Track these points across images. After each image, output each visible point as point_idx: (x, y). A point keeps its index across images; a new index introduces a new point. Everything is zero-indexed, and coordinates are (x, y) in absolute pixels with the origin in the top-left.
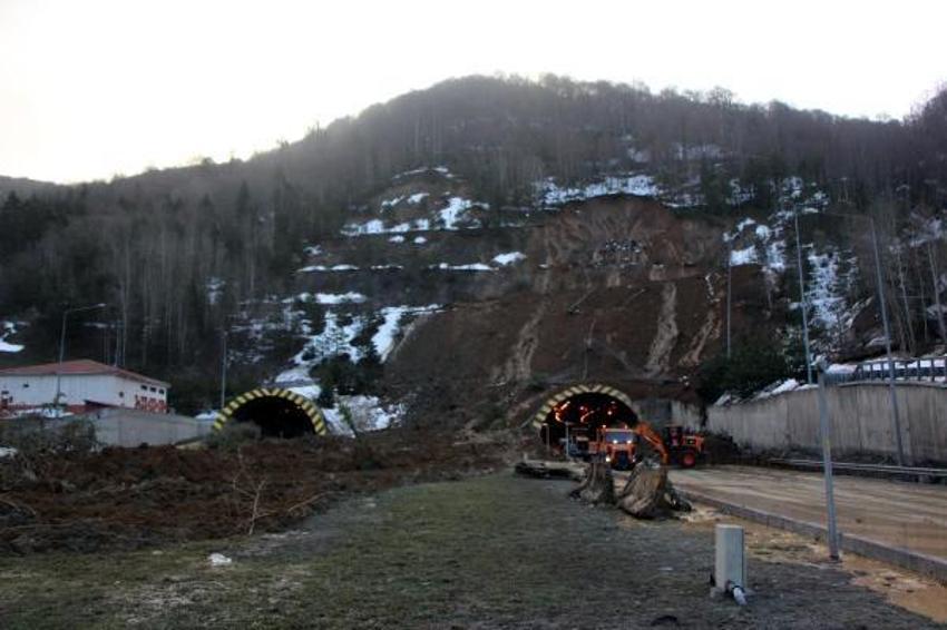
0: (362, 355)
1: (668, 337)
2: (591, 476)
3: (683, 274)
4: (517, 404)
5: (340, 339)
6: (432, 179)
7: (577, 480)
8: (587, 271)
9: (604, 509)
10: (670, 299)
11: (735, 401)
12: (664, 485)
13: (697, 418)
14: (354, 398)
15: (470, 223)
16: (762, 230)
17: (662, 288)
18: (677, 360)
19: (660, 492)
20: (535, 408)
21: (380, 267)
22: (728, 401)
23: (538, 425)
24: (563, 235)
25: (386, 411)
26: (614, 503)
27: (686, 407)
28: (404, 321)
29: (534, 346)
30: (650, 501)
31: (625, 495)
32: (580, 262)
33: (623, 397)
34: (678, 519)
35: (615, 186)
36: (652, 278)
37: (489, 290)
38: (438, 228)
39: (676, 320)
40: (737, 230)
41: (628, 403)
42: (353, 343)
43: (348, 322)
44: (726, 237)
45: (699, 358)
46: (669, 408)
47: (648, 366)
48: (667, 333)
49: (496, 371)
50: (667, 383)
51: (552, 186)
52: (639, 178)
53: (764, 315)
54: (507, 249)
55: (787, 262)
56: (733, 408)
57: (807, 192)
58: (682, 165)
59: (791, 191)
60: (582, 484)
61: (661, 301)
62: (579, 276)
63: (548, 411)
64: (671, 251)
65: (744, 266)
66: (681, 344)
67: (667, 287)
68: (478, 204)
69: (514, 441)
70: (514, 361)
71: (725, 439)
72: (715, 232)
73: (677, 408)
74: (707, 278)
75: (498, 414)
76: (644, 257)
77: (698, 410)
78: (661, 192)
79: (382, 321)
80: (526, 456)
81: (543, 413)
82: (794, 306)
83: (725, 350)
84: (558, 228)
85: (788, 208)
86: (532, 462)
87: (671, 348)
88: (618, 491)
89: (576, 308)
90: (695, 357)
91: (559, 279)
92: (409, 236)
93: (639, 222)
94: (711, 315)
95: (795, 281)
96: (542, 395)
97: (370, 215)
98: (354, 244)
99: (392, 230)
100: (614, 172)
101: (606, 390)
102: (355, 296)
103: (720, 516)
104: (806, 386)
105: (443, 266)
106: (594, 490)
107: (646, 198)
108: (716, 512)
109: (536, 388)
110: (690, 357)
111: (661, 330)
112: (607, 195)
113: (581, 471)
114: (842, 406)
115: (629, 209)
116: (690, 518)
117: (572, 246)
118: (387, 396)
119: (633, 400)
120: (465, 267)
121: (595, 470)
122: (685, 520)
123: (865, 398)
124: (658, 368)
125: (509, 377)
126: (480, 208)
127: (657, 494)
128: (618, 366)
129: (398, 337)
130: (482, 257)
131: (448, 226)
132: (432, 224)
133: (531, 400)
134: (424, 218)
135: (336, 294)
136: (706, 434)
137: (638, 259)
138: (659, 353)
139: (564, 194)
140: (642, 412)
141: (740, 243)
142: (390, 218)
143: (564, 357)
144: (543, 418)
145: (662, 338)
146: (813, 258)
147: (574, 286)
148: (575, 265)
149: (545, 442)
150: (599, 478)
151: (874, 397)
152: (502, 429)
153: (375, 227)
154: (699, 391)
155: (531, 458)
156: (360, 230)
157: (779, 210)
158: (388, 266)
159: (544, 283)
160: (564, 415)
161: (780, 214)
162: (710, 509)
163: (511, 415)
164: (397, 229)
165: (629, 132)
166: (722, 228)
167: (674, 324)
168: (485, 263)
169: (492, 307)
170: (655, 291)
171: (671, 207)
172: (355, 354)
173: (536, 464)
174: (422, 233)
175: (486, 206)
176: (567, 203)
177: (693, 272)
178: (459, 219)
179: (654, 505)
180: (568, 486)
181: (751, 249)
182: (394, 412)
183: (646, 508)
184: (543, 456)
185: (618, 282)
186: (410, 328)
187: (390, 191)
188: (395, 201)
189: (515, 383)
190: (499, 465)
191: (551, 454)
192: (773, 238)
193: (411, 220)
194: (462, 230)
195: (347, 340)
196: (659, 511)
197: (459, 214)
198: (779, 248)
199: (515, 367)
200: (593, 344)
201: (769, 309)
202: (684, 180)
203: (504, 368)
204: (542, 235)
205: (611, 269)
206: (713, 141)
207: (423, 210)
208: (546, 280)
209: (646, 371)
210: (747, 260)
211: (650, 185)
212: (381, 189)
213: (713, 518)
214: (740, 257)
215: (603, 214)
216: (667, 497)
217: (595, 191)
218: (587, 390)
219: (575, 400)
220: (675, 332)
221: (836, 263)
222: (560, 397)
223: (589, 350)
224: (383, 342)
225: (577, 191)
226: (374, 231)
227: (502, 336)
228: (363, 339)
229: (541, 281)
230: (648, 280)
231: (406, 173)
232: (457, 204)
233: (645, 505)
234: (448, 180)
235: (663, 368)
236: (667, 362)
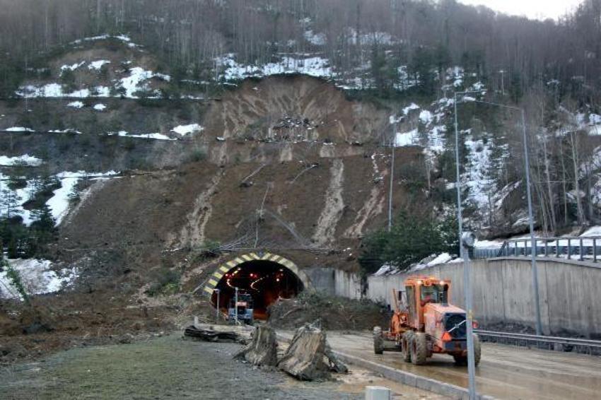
0: (36, 219)
1: (334, 210)
2: (256, 340)
3: (350, 152)
4: (190, 269)
5: (13, 201)
6: (113, 46)
7: (243, 343)
8: (262, 145)
9: (265, 371)
10: (338, 175)
11: (394, 272)
12: (323, 349)
13: (359, 287)
14: (26, 261)
15: (151, 94)
16: (425, 115)
17: (331, 164)
18: (342, 232)
19: (318, 354)
20: (208, 274)
21: (57, 131)
22: (387, 272)
23: (210, 291)
24: (240, 110)
25: (59, 275)
26: (277, 366)
27: (349, 277)
28: (80, 186)
29: (208, 215)
30: (309, 363)
31: (287, 358)
32: (255, 136)
33: (290, 265)
34: (334, 380)
35: (291, 65)
36: (322, 154)
37: (167, 160)
38: (119, 96)
39: (343, 195)
40: (401, 114)
41: (295, 271)
42: (26, 206)
43: (22, 185)
44: (392, 120)
45: (363, 230)
46: (334, 275)
47: (315, 237)
48: (334, 207)
49: (171, 237)
50: (333, 252)
51: (232, 63)
52: (315, 60)
53: (423, 194)
54: (186, 120)
55: (446, 146)
56: (391, 278)
57: (468, 82)
58: (355, 50)
59: (453, 80)
60: (247, 348)
61: (329, 176)
62: (254, 149)
63: (220, 276)
64: (341, 129)
65: (407, 147)
66: (346, 216)
67: (335, 163)
68: (159, 75)
69: (185, 305)
70: (189, 228)
71: (383, 307)
72: (382, 114)
73: (340, 277)
74: (373, 157)
75: (172, 279)
76: (316, 135)
77: (359, 279)
78: (334, 74)
79: (59, 186)
80: (196, 319)
81: (215, 279)
82: (450, 186)
83: (386, 224)
84: (236, 103)
85: (450, 96)
86: (202, 325)
87: (336, 220)
88: (280, 354)
89: (250, 179)
90: (358, 229)
91: (235, 152)
92: (89, 102)
93: (313, 102)
94: (375, 192)
95: (452, 164)
96: (214, 262)
97: (48, 78)
98: (31, 106)
99: (72, 95)
100: (291, 52)
101: (275, 258)
102: (30, 160)
103: (373, 378)
104: (458, 260)
105: (122, 134)
106: (258, 353)
107: (320, 79)
108: (371, 375)
109: (210, 255)
110: (354, 230)
111: (328, 204)
112: (283, 74)
113: (247, 335)
114: (489, 280)
115: (304, 89)
116: (346, 379)
117: (249, 121)
118: (60, 260)
119: (300, 268)
120: (143, 136)
121: (260, 332)
122: (342, 382)
123: (510, 272)
124: (324, 239)
125: (183, 242)
126: (161, 79)
127: (316, 357)
128: (288, 236)
129: (74, 201)
130: (162, 128)
131: (129, 95)
132: (113, 92)
133: (204, 266)
134: (104, 86)
135: (10, 157)
136: (367, 301)
137: (309, 136)
138: (326, 226)
139: (243, 70)
140: (309, 280)
141: (405, 125)
142: (69, 82)
143: (237, 226)
144: (215, 283)
145: (329, 211)
146: (469, 143)
147: (248, 159)
148: (251, 139)
149: (216, 307)
150: (263, 342)
151: (518, 271)
152: (175, 293)
153: (53, 90)
154: (361, 261)
155: (200, 321)
156: (37, 93)
157: (442, 97)
158: (65, 131)
159: (221, 155)
160: (234, 282)
161: (442, 101)
162: (366, 371)
163: (184, 279)
164: (76, 94)
165: (307, 15)
166: (389, 111)
167: (341, 199)
168: (163, 134)
169: (169, 175)
170: (323, 167)
171: (343, 90)
172: (27, 218)
173: (205, 327)
174: (103, 100)
175: (167, 78)
176: (246, 79)
177: (360, 151)
178: (139, 89)
179: (313, 367)
180: (235, 348)
181: (414, 132)
182: (67, 276)
183: (306, 370)
184: (213, 319)
185: (290, 158)
186: (86, 193)
187: (69, 56)
188: (75, 66)
189: (190, 250)
190: (170, 327)
191: (221, 318)
192: (435, 123)
193: (90, 86)
194: (143, 101)
195: (21, 202)
196: (317, 373)
197: (140, 84)
198: (440, 132)
199: (189, 234)
200: (265, 215)
201: (427, 189)
202: (356, 64)
203: (179, 235)
204: (221, 109)
205: (283, 145)
206: (383, 29)
207: (103, 76)
208: (222, 153)
209: (313, 241)
210: (410, 142)
211: (325, 67)
212: (59, 54)
213: (367, 380)
214: (404, 139)
215: (280, 91)
216: (326, 360)
217: (272, 69)
218: (258, 258)
219: (246, 266)
220: (341, 206)
221: (490, 149)
222: (231, 264)
223: (260, 220)
224: (58, 206)
225: (255, 69)
226: (52, 95)
227: (177, 204)
228: (37, 203)
229: (218, 152)
230: (318, 155)
231: (87, 39)
232: (138, 73)
233: (307, 366)
234: (129, 48)
235: (329, 239)
236: (333, 233)
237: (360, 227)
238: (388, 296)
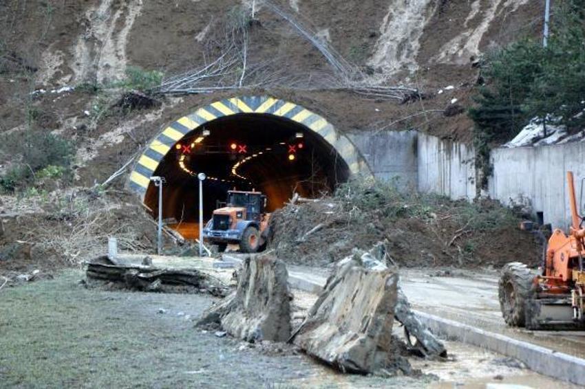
2: (245, 285)
4: (96, 134)
7: (217, 293)
9: (265, 352)
11: (549, 140)
12: (391, 306)
13: (472, 172)
18: (435, 52)
19: (382, 317)
20: (136, 144)
22: (536, 139)
23: (143, 182)
26: (291, 342)
27: (449, 151)
30: (362, 337)
31: (311, 325)
33: (319, 125)
34: (417, 374)
41: (330, 138)
45: (483, 45)
46: (415, 147)
47: (374, 63)
49: (51, 62)
50: (415, 96)
56: (545, 151)
60: (225, 303)
63: (164, 150)
69: (88, 213)
70: (92, 41)
71: (526, 217)
73: (430, 150)
75: (55, 155)
77: (473, 155)
80: (113, 242)
81: (152, 154)
83: (538, 29)
86: (126, 255)
87: (422, 25)
88: (298, 318)
90: (472, 44)
96: (150, 117)
101: (284, 110)
103: (504, 371)
106: (249, 314)
108: (497, 362)
109: (139, 102)
110: (462, 47)
113: (226, 276)
116: (443, 372)
119: (341, 131)
122: (436, 378)
124: (395, 65)
125: (80, 74)
127: (377, 323)
128: (313, 59)
133: (128, 127)
136: (489, 205)
138: (399, 37)
140: (360, 158)
143: (200, 37)
144: (153, 165)
149: (155, 216)
150: (261, 291)
152: (64, 187)
154: (477, 116)
155: (122, 248)
160: (197, 162)
162: (487, 355)
163: (84, 156)
173: (132, 260)
179: (369, 343)
180: (197, 305)
183: (353, 351)
184: (148, 243)
189: (95, 90)
190: (54, 261)
191: (167, 241)
196: (380, 357)
199: (92, 55)
200: (263, 12)
203: (71, 56)
209: (370, 72)
213: (491, 374)
216: (398, 330)
218: (246, 109)
219: (222, 128)
222: (189, 123)
233: (355, 343)
235: (405, 66)
236: (415, 53)
237: (476, 37)
238: (537, 194)
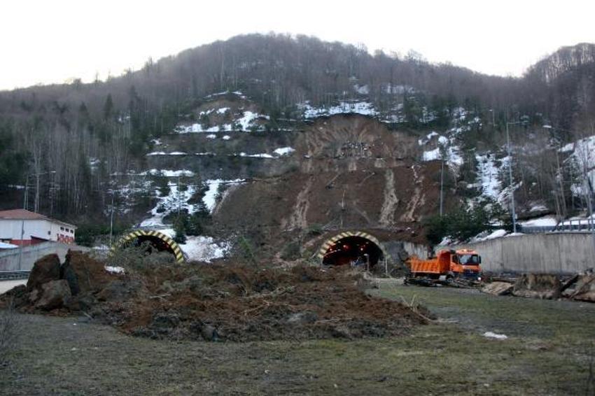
0: (196, 210)
1: (391, 203)
3: (395, 164)
4: (304, 243)
5: (183, 199)
6: (232, 98)
8: (335, 161)
10: (391, 180)
14: (198, 237)
15: (257, 128)
16: (442, 139)
17: (385, 173)
18: (399, 217)
21: (202, 154)
23: (321, 257)
24: (317, 138)
25: (219, 246)
28: (222, 188)
29: (307, 207)
32: (330, 155)
35: (348, 108)
36: (376, 165)
37: (273, 171)
38: (238, 130)
39: (396, 193)
40: (427, 139)
41: (377, 243)
42: (190, 202)
43: (185, 189)
44: (420, 142)
45: (413, 216)
46: (403, 246)
47: (381, 221)
48: (391, 201)
49: (284, 222)
50: (401, 231)
51: (308, 107)
52: (362, 104)
53: (452, 192)
54: (283, 145)
55: (464, 160)
57: (469, 117)
58: (391, 96)
59: (459, 116)
61: (384, 181)
62: (330, 163)
64: (387, 150)
65: (435, 161)
66: (401, 207)
67: (387, 171)
68: (262, 116)
70: (295, 216)
72: (413, 139)
73: (408, 247)
74: (413, 167)
76: (370, 153)
78: (377, 113)
79: (207, 189)
81: (325, 249)
82: (470, 186)
84: (313, 133)
85: (458, 126)
87: (394, 210)
89: (332, 183)
90: (410, 216)
91: (318, 166)
92: (220, 135)
93: (365, 130)
94: (417, 191)
95: (470, 171)
96: (319, 237)
97: (193, 120)
98: (184, 138)
99: (209, 130)
100: (347, 99)
101: (363, 235)
102: (188, 173)
105: (243, 154)
107: (368, 117)
109: (315, 233)
110: (407, 216)
111: (387, 199)
112: (342, 114)
115: (357, 123)
117: (323, 145)
118: (219, 238)
119: (380, 241)
120: (258, 155)
124: (387, 222)
125: (293, 226)
126: (264, 119)
128: (362, 219)
129: (218, 199)
130: (267, 150)
131: (244, 129)
132: (233, 128)
134: (228, 124)
135: (174, 171)
137: (366, 154)
138: (388, 214)
139: (316, 112)
140: (386, 249)
141: (431, 145)
142: (206, 122)
143: (327, 214)
145: (388, 203)
146: (478, 158)
147: (327, 170)
148: (327, 156)
152: (299, 258)
153: (197, 128)
156: (187, 130)
157: (453, 127)
158: (206, 154)
159: (308, 167)
161: (453, 130)
164: (211, 130)
165: (354, 75)
166: (418, 137)
167: (395, 196)
168: (269, 154)
169: (278, 181)
170: (380, 174)
171: (385, 123)
172: (191, 209)
174: (228, 133)
175: (268, 117)
176: (319, 117)
177: (402, 164)
178: (251, 125)
181: (438, 150)
182: (224, 247)
185: (355, 169)
186: (226, 193)
187: (205, 106)
188: (209, 112)
189: (299, 230)
192: (449, 145)
193: (221, 124)
194: (254, 133)
195: (186, 200)
197: (251, 122)
198: (454, 151)
199: (296, 220)
200: (345, 206)
201: (455, 188)
202: (393, 106)
203: (289, 220)
204: (305, 138)
205: (350, 161)
206: (407, 83)
207: (227, 118)
208: (309, 165)
209: (380, 224)
210: (435, 157)
211: (370, 108)
212: (198, 105)
214: (431, 155)
215: (344, 123)
217: (334, 111)
218: (352, 234)
220: (396, 200)
221: (493, 161)
223: (343, 210)
224: (209, 200)
225: (324, 110)
226: (196, 131)
227: (286, 200)
228: (197, 199)
229: (306, 166)
230: (373, 165)
231: (215, 94)
232: (249, 115)
234: (241, 99)
235: (391, 222)
236: (393, 218)
237: (411, 214)
